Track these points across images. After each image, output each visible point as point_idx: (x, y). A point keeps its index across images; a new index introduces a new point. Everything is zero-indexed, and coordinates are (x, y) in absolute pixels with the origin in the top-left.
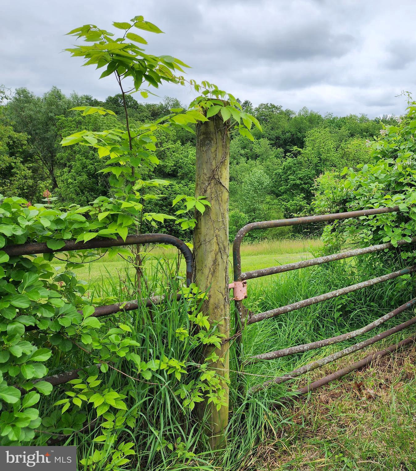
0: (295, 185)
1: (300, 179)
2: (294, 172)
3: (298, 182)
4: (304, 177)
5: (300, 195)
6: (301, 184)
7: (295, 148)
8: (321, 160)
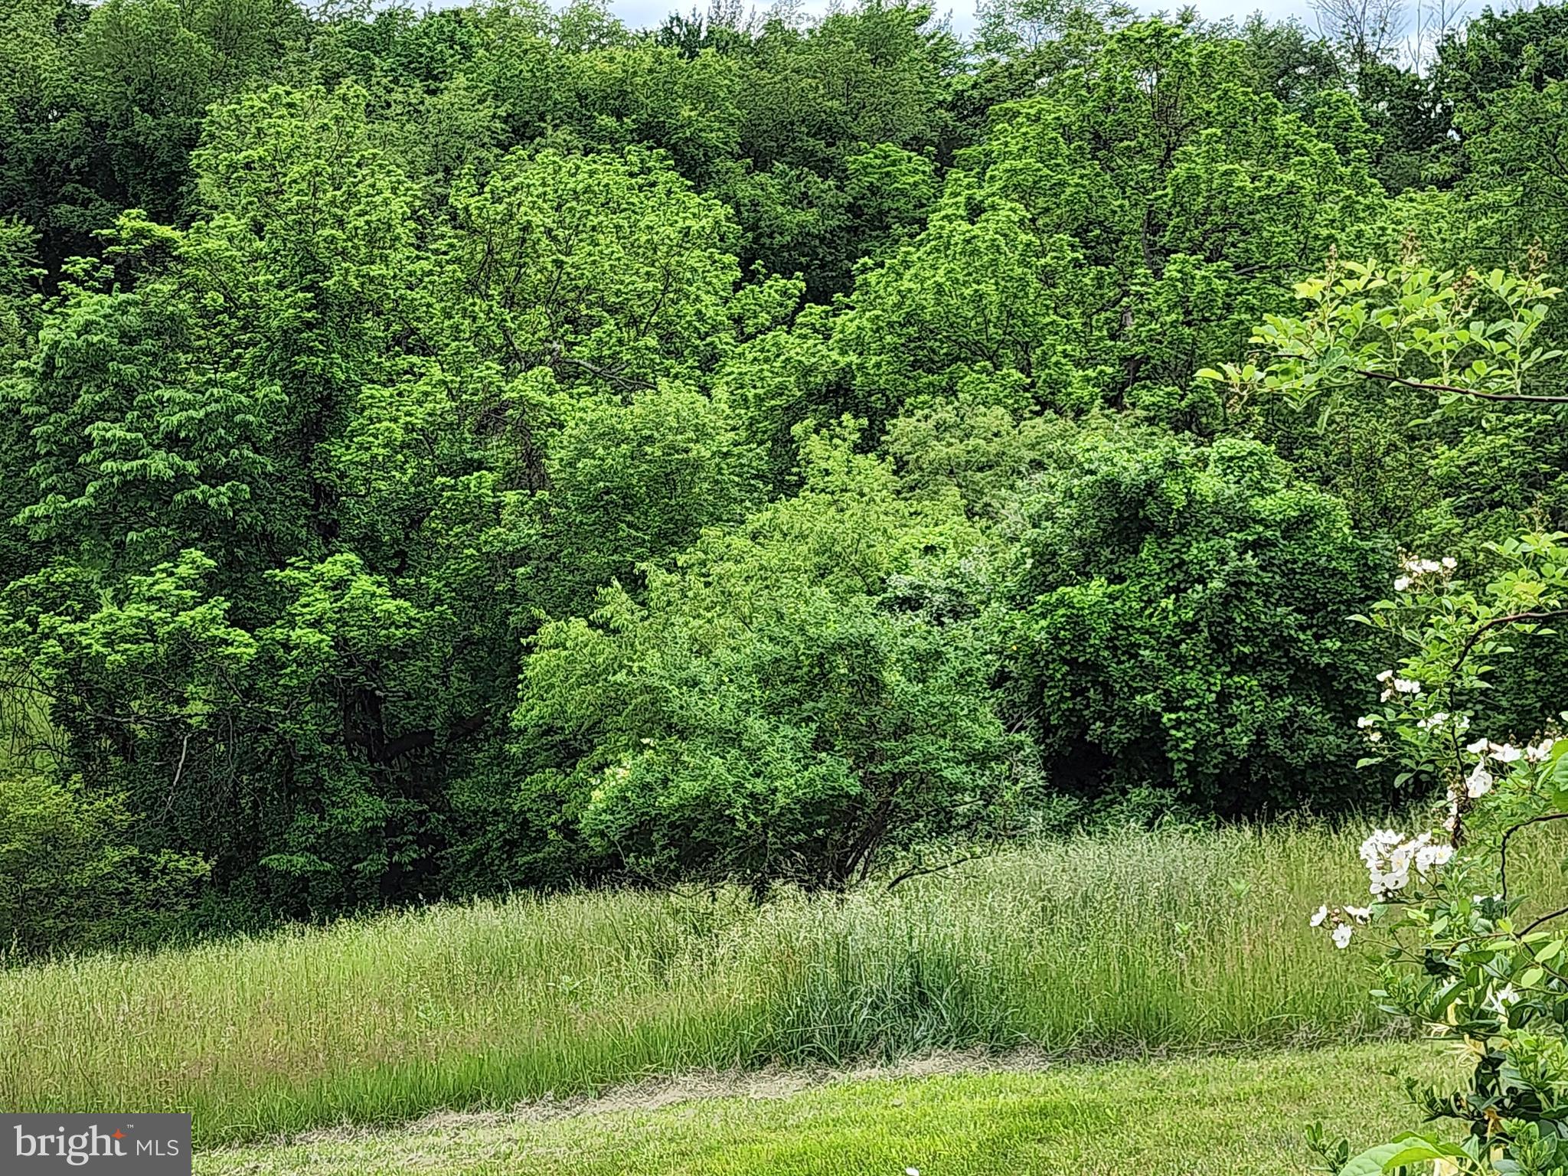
0: (138, 485)
1: (172, 441)
2: (130, 393)
3: (160, 464)
4: (205, 425)
5: (173, 556)
6: (182, 479)
7: (131, 220)
8: (321, 302)
